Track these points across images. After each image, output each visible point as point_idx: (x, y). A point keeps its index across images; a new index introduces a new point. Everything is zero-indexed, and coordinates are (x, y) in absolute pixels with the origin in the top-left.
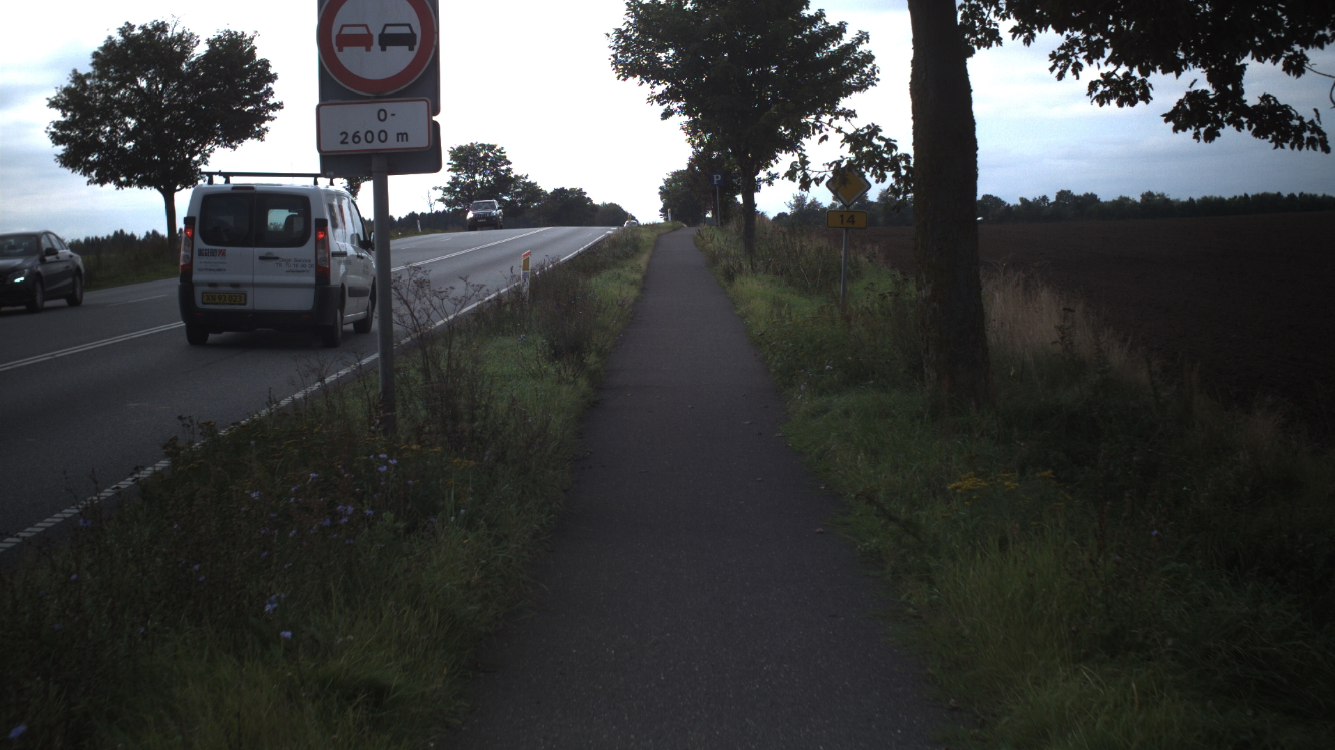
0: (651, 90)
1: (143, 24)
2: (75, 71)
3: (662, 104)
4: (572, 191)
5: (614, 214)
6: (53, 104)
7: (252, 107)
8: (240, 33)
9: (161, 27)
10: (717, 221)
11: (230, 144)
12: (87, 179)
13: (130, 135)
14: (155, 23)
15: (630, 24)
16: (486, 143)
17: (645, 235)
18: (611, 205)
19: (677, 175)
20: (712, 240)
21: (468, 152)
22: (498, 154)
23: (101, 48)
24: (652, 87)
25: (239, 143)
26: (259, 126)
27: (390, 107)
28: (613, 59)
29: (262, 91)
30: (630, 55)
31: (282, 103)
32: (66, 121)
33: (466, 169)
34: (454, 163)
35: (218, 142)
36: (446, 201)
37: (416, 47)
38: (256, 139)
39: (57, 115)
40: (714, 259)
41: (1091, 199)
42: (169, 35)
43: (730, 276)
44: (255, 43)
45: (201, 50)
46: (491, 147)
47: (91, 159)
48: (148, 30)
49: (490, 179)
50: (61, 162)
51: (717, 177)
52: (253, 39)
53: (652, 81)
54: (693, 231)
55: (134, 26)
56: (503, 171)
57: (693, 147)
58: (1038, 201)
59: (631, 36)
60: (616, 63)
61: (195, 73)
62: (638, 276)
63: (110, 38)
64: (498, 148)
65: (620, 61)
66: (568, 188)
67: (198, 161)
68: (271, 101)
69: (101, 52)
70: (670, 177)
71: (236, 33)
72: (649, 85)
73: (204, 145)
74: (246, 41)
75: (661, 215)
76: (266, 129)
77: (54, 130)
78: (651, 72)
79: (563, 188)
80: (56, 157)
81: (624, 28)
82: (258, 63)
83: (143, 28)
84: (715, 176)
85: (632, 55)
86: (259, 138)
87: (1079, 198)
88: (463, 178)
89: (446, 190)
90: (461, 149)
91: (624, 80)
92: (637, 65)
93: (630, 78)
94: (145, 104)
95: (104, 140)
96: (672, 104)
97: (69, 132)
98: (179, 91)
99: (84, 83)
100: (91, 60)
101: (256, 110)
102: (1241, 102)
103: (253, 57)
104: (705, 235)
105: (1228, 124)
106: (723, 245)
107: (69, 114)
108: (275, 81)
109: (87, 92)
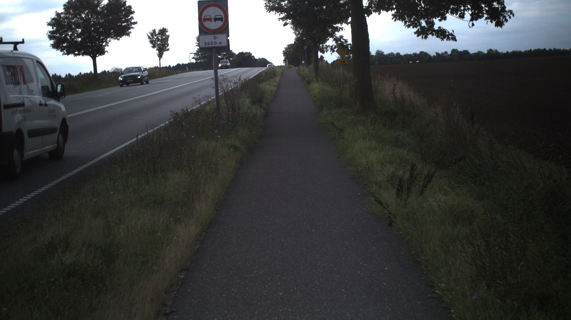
0: (279, 16)
2: (56, 12)
3: (283, 21)
4: (246, 53)
5: (263, 62)
6: (49, 24)
7: (125, 24)
10: (306, 64)
11: (117, 38)
12: (62, 53)
13: (79, 36)
17: (278, 70)
18: (263, 58)
19: (290, 46)
20: (303, 71)
24: (280, 15)
25: (121, 38)
26: (128, 31)
27: (217, 36)
29: (129, 18)
30: (271, 3)
31: (137, 22)
32: (53, 31)
34: (198, 43)
35: (112, 38)
36: (196, 58)
37: (223, 21)
38: (127, 36)
39: (50, 28)
40: (303, 78)
41: (466, 52)
43: (309, 83)
45: (105, 2)
47: (64, 45)
50: (52, 47)
51: (306, 47)
53: (279, 13)
54: (296, 68)
57: (296, 35)
58: (443, 54)
60: (266, 6)
61: (103, 11)
62: (276, 84)
65: (268, 6)
66: (244, 52)
67: (105, 45)
68: (133, 21)
69: (67, 4)
70: (287, 47)
73: (107, 39)
75: (283, 63)
76: (131, 32)
77: (49, 34)
78: (279, 9)
79: (243, 52)
80: (50, 45)
82: (127, 7)
84: (305, 47)
86: (128, 35)
87: (461, 52)
89: (195, 54)
91: (269, 12)
92: (274, 7)
93: (272, 12)
94: (86, 24)
95: (69, 38)
96: (287, 21)
97: (55, 35)
98: (97, 18)
99: (60, 16)
100: (63, 8)
101: (127, 25)
102: (433, 29)
103: (126, 5)
104: (301, 69)
105: (430, 34)
106: (307, 73)
107: (55, 28)
108: (134, 14)
109: (61, 19)
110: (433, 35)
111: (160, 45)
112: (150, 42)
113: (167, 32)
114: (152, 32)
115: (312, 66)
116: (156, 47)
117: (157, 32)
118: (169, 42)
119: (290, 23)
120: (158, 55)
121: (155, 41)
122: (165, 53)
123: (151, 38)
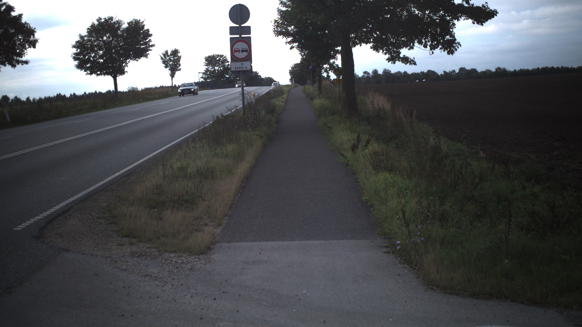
0: (286, 40)
1: (105, 18)
2: (80, 35)
3: (290, 44)
5: (269, 81)
6: (74, 47)
7: (144, 46)
8: (138, 20)
9: (111, 18)
10: (311, 83)
11: (136, 59)
12: (86, 73)
13: (101, 57)
14: (109, 17)
15: (279, 18)
16: (219, 54)
17: (285, 89)
18: (269, 78)
19: (296, 65)
20: (308, 89)
21: (212, 58)
22: (224, 58)
23: (90, 27)
25: (139, 59)
26: (146, 53)
27: (244, 63)
28: (273, 30)
29: (147, 40)
30: (279, 28)
31: (154, 45)
32: (78, 52)
33: (211, 65)
34: (207, 62)
35: (131, 59)
36: (204, 78)
37: (248, 52)
38: (145, 58)
39: (75, 50)
40: (308, 95)
41: (474, 71)
42: (114, 21)
43: (312, 99)
44: (144, 23)
45: (125, 26)
46: (222, 56)
47: (88, 66)
48: (107, 19)
49: (221, 68)
50: (77, 67)
52: (144, 22)
54: (302, 87)
55: (102, 18)
56: (226, 65)
57: (302, 56)
58: (451, 72)
59: (279, 22)
61: (123, 34)
62: (284, 100)
63: (93, 23)
64: (224, 56)
65: (276, 30)
67: (124, 66)
68: (151, 44)
70: (293, 66)
71: (137, 20)
72: (286, 38)
73: (127, 60)
74: (141, 22)
75: (290, 82)
76: (148, 54)
77: (74, 56)
78: (286, 34)
80: (75, 66)
81: (277, 19)
82: (146, 30)
83: (105, 19)
84: (310, 67)
85: (280, 28)
86: (146, 57)
87: (468, 70)
88: (210, 68)
89: (203, 73)
90: (209, 57)
91: (277, 37)
92: (281, 32)
93: (279, 36)
94: (107, 46)
95: (92, 59)
96: (293, 44)
97: (79, 57)
98: (117, 41)
99: (84, 39)
100: (86, 31)
101: (145, 47)
102: (400, 56)
103: (144, 28)
104: (306, 88)
105: (397, 60)
106: (312, 91)
107: (79, 50)
108: (152, 37)
109: (85, 42)
110: (399, 61)
111: (172, 65)
112: (163, 62)
113: (179, 53)
114: (165, 53)
115: (316, 85)
116: (168, 67)
117: (169, 53)
118: (181, 62)
119: (296, 46)
120: (170, 74)
121: (167, 61)
122: (177, 73)
123: (164, 59)
